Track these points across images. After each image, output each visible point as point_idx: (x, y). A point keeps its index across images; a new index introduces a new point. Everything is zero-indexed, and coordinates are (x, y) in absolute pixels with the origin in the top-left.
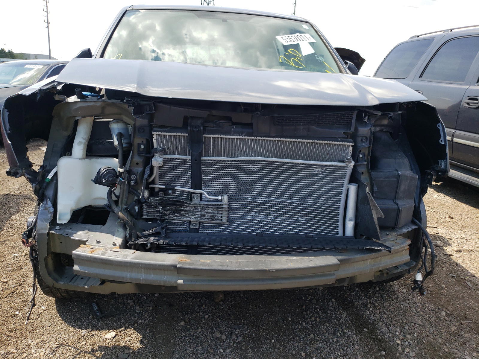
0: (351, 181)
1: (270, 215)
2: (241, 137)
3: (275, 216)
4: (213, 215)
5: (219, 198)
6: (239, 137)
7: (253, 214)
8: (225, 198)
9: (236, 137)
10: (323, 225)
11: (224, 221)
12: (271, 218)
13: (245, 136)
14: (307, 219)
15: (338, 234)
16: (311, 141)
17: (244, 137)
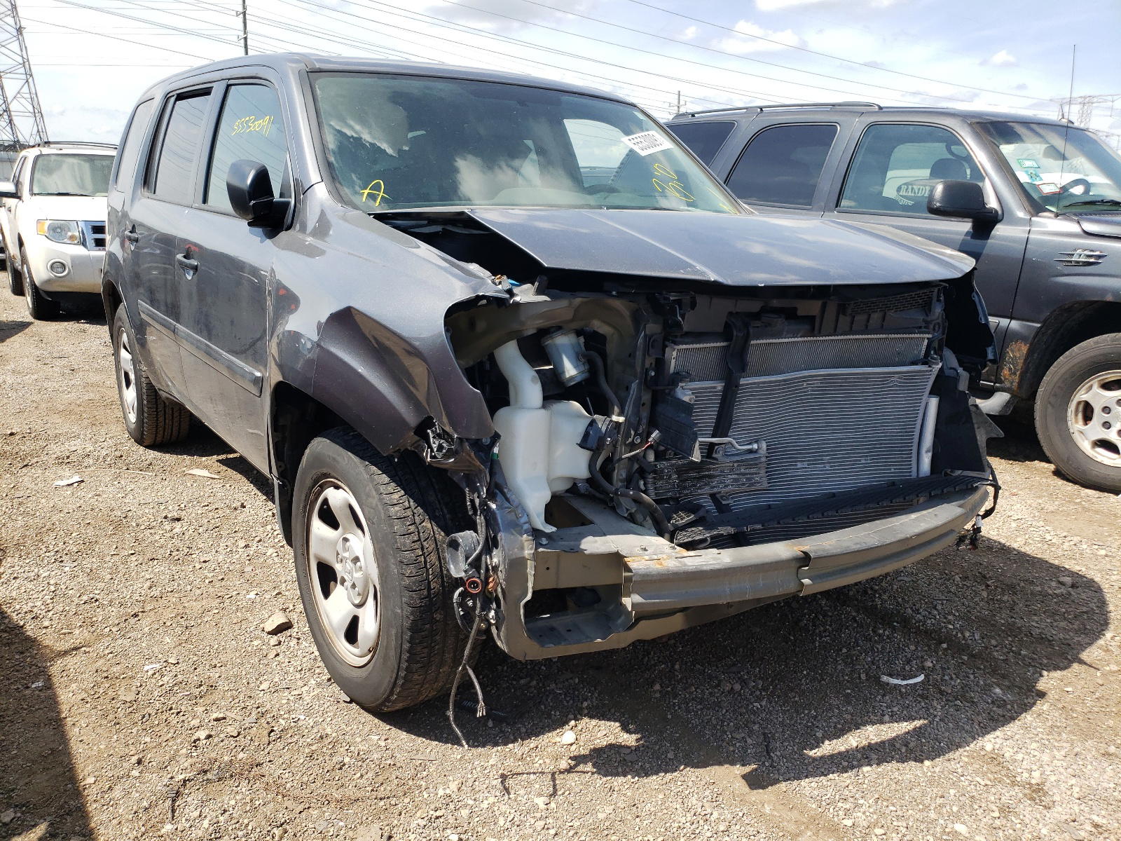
0: (932, 393)
1: (824, 463)
2: (796, 339)
3: (830, 463)
4: (749, 476)
5: (755, 446)
6: (793, 340)
7: (799, 465)
8: (764, 445)
9: (790, 340)
10: (893, 465)
11: (766, 485)
12: (825, 467)
13: (801, 337)
14: (873, 459)
15: (911, 476)
16: (884, 336)
17: (800, 339)
